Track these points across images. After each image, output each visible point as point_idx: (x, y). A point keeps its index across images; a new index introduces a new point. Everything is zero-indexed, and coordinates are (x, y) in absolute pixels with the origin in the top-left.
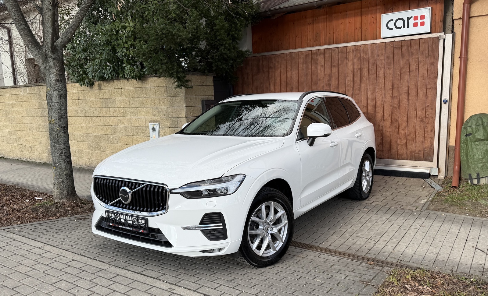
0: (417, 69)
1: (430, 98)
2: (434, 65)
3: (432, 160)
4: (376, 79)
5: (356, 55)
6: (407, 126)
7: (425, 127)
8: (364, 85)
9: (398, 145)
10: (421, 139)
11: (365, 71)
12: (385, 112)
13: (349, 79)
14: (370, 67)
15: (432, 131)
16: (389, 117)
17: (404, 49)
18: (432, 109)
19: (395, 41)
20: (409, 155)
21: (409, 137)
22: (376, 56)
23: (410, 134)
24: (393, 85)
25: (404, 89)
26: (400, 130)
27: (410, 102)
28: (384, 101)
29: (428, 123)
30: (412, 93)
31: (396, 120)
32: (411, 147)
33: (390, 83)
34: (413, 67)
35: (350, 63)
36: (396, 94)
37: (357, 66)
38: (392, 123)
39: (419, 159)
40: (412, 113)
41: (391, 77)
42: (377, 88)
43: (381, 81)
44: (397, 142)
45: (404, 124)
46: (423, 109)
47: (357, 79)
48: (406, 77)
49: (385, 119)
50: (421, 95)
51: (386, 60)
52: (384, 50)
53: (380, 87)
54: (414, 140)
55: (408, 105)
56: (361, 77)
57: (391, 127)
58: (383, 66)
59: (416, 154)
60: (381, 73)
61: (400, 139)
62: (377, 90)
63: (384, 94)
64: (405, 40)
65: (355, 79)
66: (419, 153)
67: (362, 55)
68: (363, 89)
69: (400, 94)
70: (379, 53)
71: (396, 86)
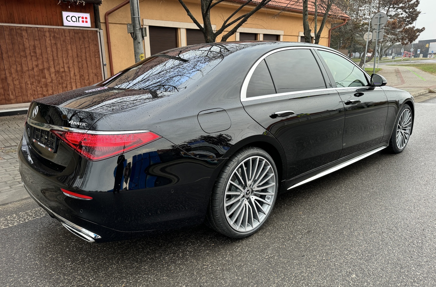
0: (89, 47)
1: (98, 63)
2: (97, 45)
4: (67, 50)
7: (98, 78)
8: (60, 54)
11: (59, 45)
12: (75, 70)
13: (49, 49)
16: (78, 74)
17: (80, 34)
18: (99, 69)
19: (74, 29)
22: (64, 36)
25: (84, 57)
27: (88, 65)
28: (74, 64)
30: (88, 59)
31: (82, 76)
33: (76, 54)
34: (87, 46)
35: (48, 39)
36: (80, 60)
37: (53, 42)
38: (80, 77)
40: (90, 71)
41: (75, 50)
42: (68, 56)
43: (70, 52)
45: (87, 77)
46: (95, 68)
48: (84, 51)
49: (76, 75)
50: (93, 61)
51: (71, 40)
52: (68, 33)
53: (70, 56)
55: (87, 66)
56: (57, 49)
57: (80, 79)
58: (70, 43)
62: (69, 58)
63: (73, 60)
65: (53, 50)
67: (55, 34)
68: (59, 56)
69: (82, 61)
70: (66, 35)
71: (79, 55)
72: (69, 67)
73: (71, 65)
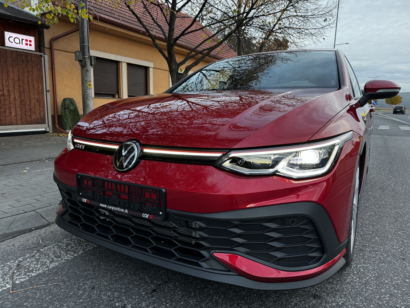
0: (32, 71)
1: (41, 88)
2: (41, 70)
3: (45, 123)
4: (8, 73)
6: (30, 104)
7: (40, 105)
9: (26, 116)
10: (38, 112)
12: (16, 95)
14: (2, 64)
15: (43, 107)
16: (18, 98)
17: (23, 57)
18: (42, 95)
19: (17, 51)
20: (33, 121)
21: (32, 111)
22: (5, 57)
23: (32, 109)
24: (19, 78)
25: (26, 81)
26: (26, 107)
27: (30, 90)
28: (14, 88)
29: (41, 102)
30: (31, 84)
31: (23, 101)
32: (34, 117)
34: (29, 70)
36: (21, 84)
38: (21, 102)
39: (39, 123)
40: (32, 96)
41: (17, 73)
42: (9, 79)
43: (11, 74)
44: (25, 114)
45: (28, 103)
46: (38, 94)
48: (26, 74)
49: (16, 99)
50: (36, 86)
51: (13, 62)
52: (10, 55)
53: (11, 79)
54: (35, 112)
57: (20, 105)
58: (11, 65)
62: (9, 81)
63: (14, 84)
64: (23, 52)
66: (38, 120)
69: (24, 85)
70: (8, 56)
72: (9, 91)
73: (12, 88)
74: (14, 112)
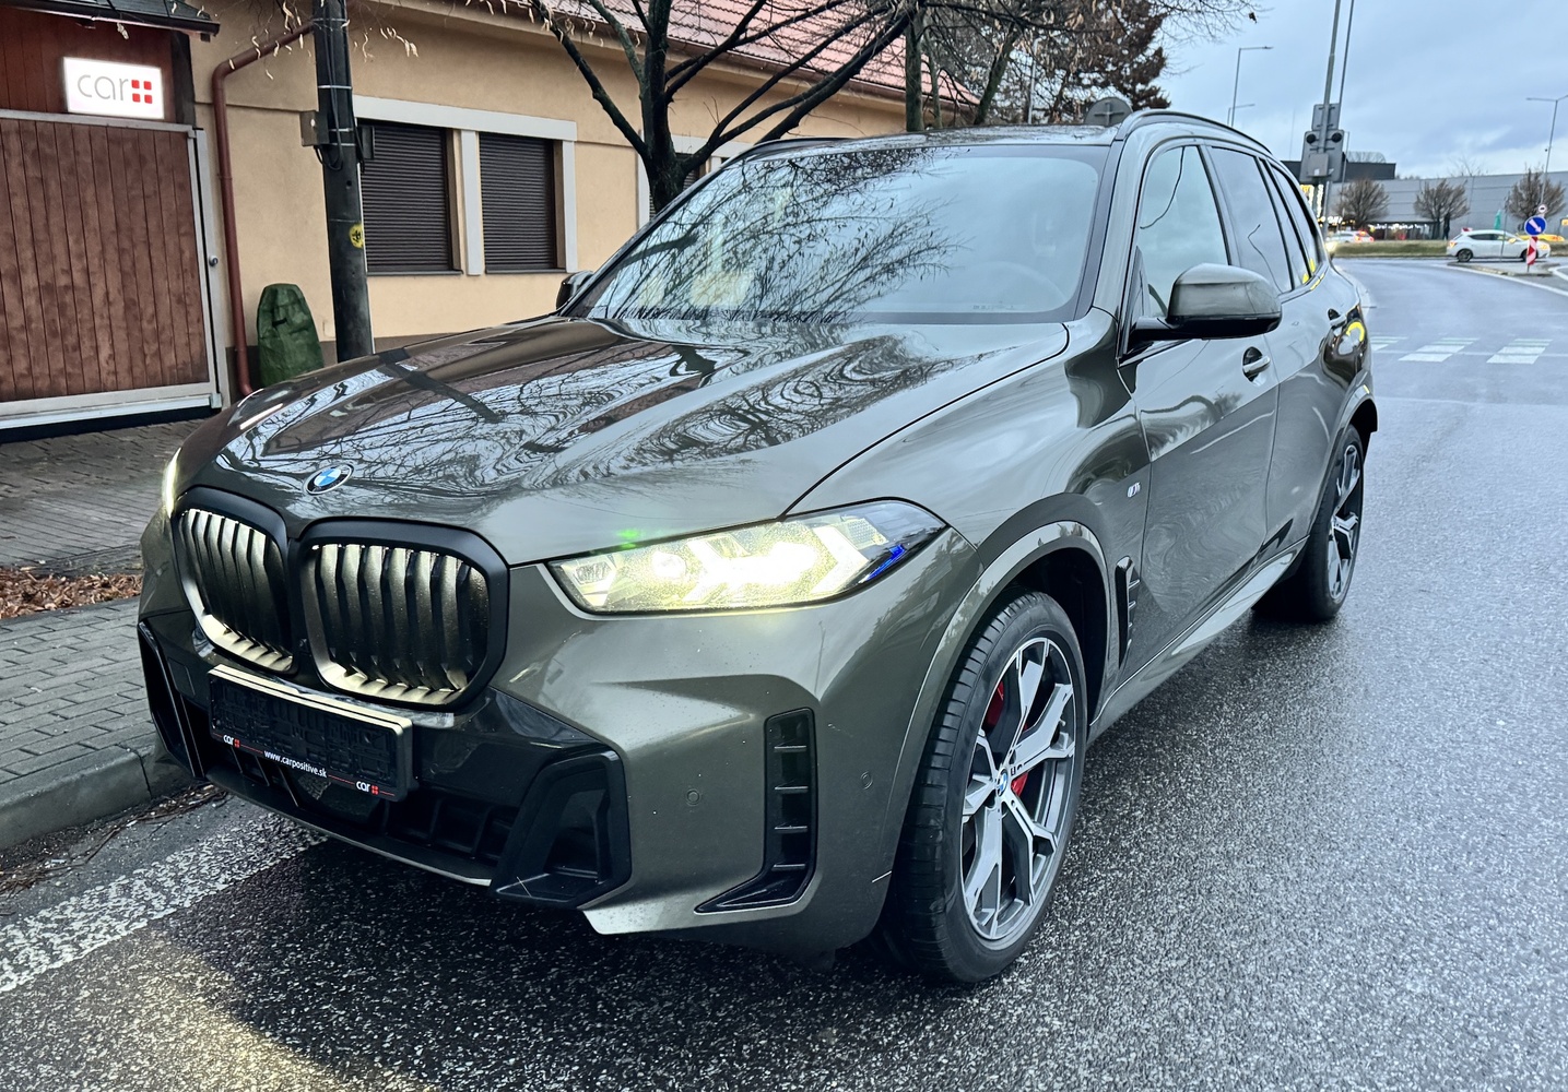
0: (158, 193)
1: (187, 254)
2: (184, 187)
3: (208, 380)
4: (81, 208)
5: (25, 144)
6: (156, 314)
7: (187, 313)
8: (56, 219)
9: (145, 356)
10: (184, 340)
11: (53, 187)
12: (111, 283)
13: (18, 202)
14: (64, 178)
15: (198, 321)
17: (128, 146)
18: (193, 276)
19: (107, 127)
20: (168, 374)
21: (163, 337)
22: (72, 152)
23: (163, 328)
24: (117, 224)
25: (139, 233)
26: (145, 324)
27: (154, 261)
28: (105, 260)
29: (191, 305)
30: (156, 242)
32: (170, 359)
33: (112, 220)
34: (149, 189)
35: (14, 164)
36: (126, 244)
37: (33, 172)
38: (127, 308)
39: (186, 380)
40: (162, 285)
41: (111, 204)
42: (86, 228)
43: (93, 213)
44: (142, 349)
45: (150, 310)
46: (178, 277)
47: (38, 204)
48: (140, 209)
49: (111, 299)
50: (171, 247)
51: (96, 167)
52: (88, 139)
53: (91, 227)
54: (171, 342)
55: (151, 268)
56: (46, 199)
57: (125, 318)
58: (91, 178)
59: (181, 372)
60: (89, 195)
61: (147, 342)
62: (87, 235)
63: (103, 244)
65: (34, 203)
66: (183, 370)
67: (41, 145)
68: (54, 229)
69: (134, 246)
70: (80, 148)
71: (122, 226)
72: (87, 272)
73: (96, 261)
74: (107, 345)
